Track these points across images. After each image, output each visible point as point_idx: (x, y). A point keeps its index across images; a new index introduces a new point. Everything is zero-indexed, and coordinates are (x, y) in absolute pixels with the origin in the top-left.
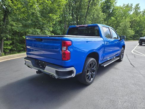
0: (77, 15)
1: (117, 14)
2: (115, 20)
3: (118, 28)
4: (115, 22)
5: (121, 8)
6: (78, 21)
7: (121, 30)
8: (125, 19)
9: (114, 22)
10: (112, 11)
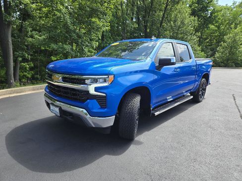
0: (146, 22)
1: (219, 19)
2: (216, 31)
3: (221, 45)
4: (216, 34)
5: (228, 10)
6: (148, 30)
7: (226, 47)
8: (235, 28)
9: (214, 33)
10: (211, 14)
